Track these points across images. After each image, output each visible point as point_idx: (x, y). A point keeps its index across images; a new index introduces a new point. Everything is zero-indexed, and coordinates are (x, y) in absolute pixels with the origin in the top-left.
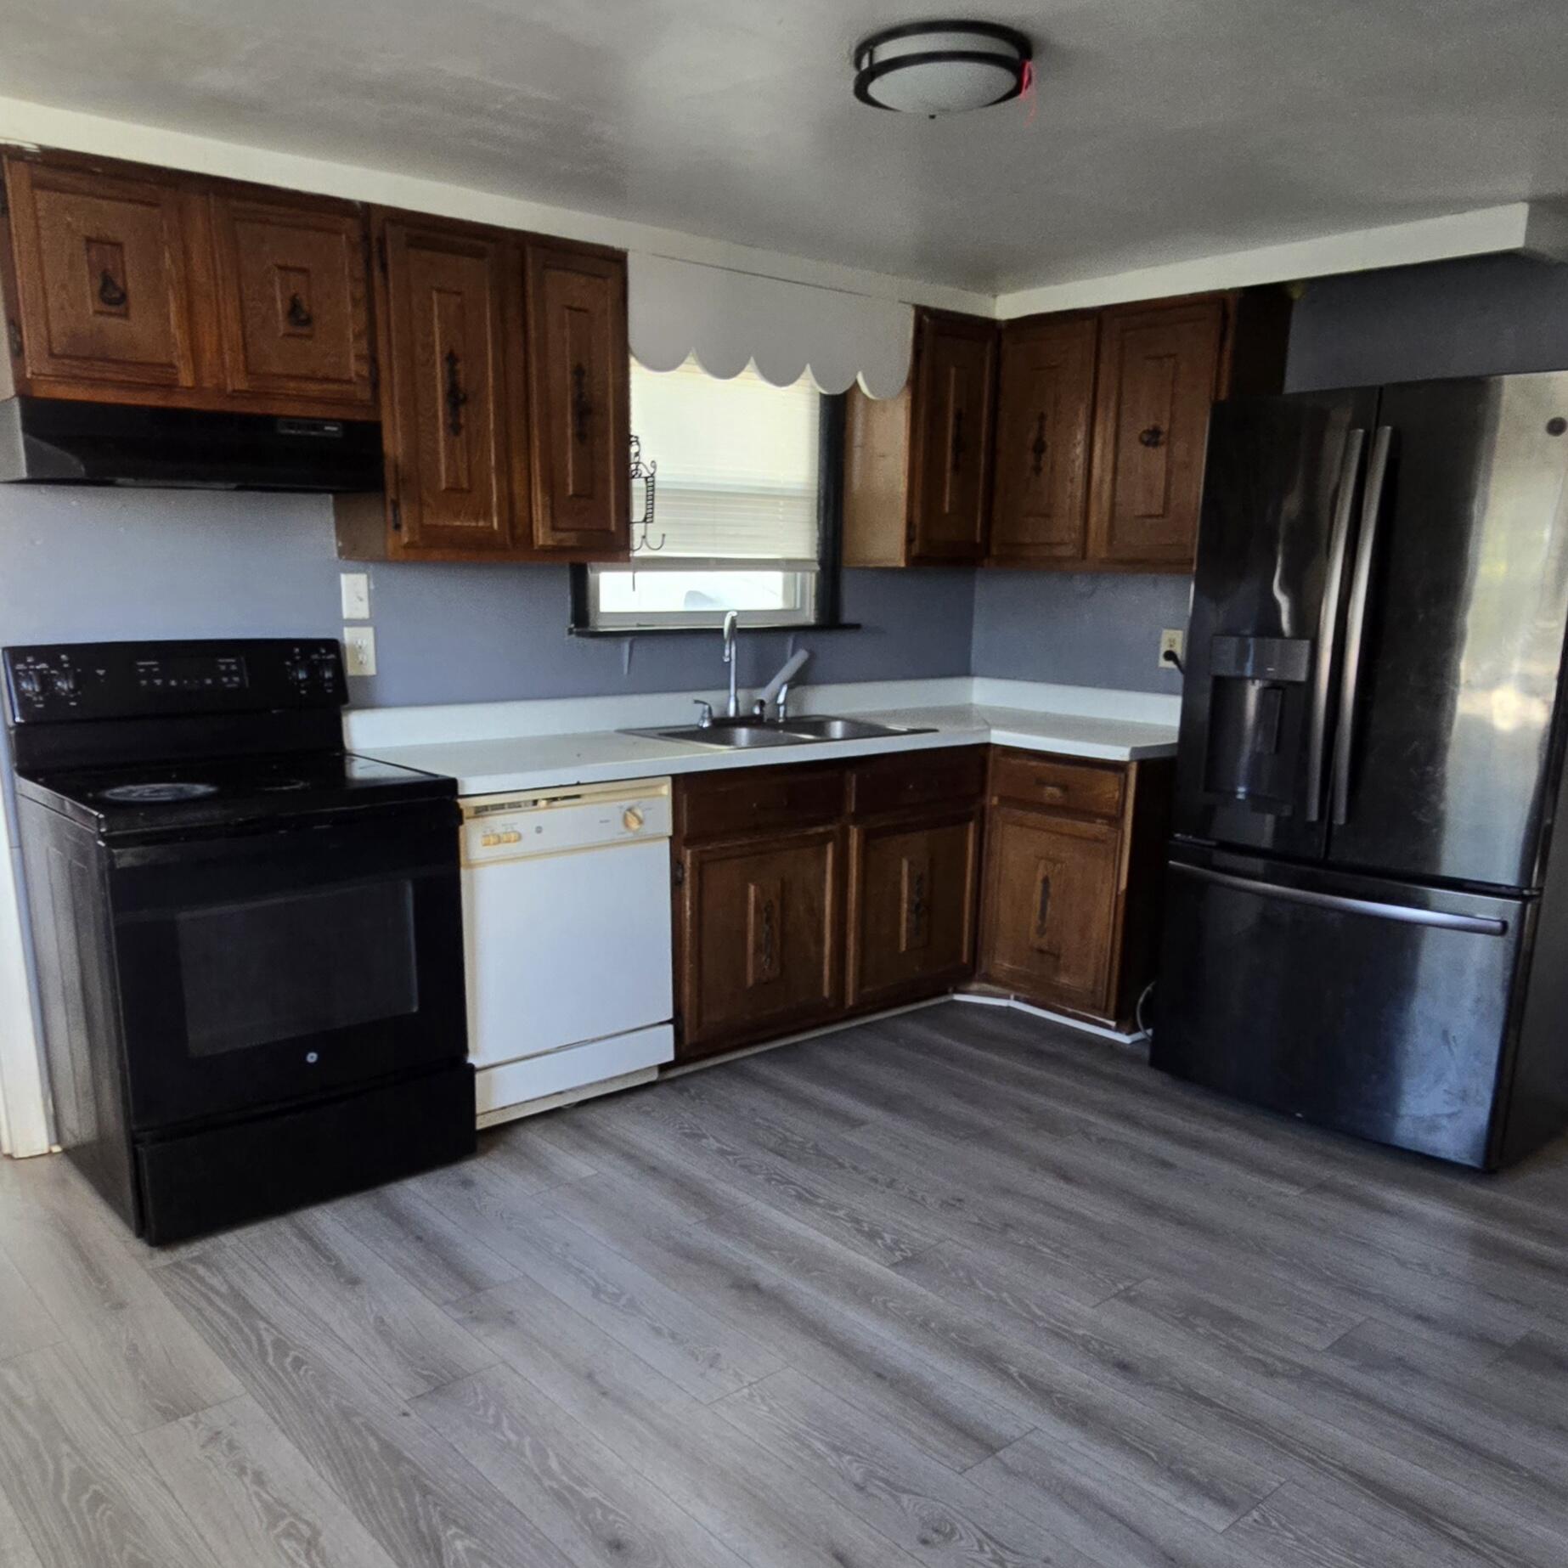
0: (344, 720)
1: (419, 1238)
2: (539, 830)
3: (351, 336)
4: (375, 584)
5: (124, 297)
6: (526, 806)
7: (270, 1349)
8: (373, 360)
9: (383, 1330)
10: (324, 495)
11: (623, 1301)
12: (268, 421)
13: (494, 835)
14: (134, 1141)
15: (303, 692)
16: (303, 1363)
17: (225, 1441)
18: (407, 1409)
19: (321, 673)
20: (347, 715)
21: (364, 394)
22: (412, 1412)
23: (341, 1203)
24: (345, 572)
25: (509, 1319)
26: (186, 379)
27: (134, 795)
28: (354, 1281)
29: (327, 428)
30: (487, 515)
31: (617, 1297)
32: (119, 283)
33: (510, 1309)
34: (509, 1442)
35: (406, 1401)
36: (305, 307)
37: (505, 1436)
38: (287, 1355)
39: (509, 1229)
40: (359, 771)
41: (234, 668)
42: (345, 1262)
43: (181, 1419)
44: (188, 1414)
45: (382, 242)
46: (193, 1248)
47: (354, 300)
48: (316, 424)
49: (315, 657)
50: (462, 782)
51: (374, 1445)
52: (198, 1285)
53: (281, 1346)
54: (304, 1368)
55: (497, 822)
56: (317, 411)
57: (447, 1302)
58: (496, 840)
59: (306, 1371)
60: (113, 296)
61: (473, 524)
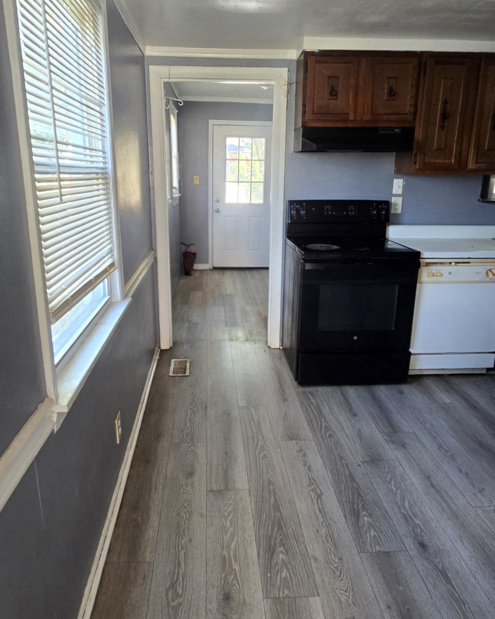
0: (387, 228)
1: (380, 407)
2: (450, 273)
3: (409, 98)
4: (406, 182)
5: (337, 93)
6: (446, 264)
7: (323, 428)
8: (415, 106)
9: (360, 435)
10: (393, 153)
11: (449, 454)
12: (376, 129)
13: (432, 273)
14: (298, 352)
15: (374, 218)
16: (332, 436)
17: (303, 453)
18: (360, 463)
19: (381, 212)
20: (389, 226)
21: (410, 118)
22: (362, 466)
23: (356, 387)
24: (396, 178)
25: (404, 446)
26: (351, 117)
27: (315, 247)
28: (355, 415)
29: (396, 130)
30: (450, 158)
31: (447, 452)
32: (336, 89)
33: (405, 442)
34: (393, 490)
35: (361, 461)
36: (395, 90)
37: (392, 487)
38: (328, 432)
39: (412, 413)
40: (390, 245)
41: (353, 209)
42: (353, 407)
43: (293, 441)
44: (295, 440)
45: (426, 64)
46: (310, 389)
47: (412, 86)
48: (392, 129)
49: (380, 207)
50: (423, 253)
51: (347, 473)
52: (308, 401)
53: (327, 428)
54: (332, 438)
55: (434, 269)
56: (393, 125)
57: (383, 432)
58: (432, 275)
59: (332, 439)
60: (333, 93)
61: (444, 161)
